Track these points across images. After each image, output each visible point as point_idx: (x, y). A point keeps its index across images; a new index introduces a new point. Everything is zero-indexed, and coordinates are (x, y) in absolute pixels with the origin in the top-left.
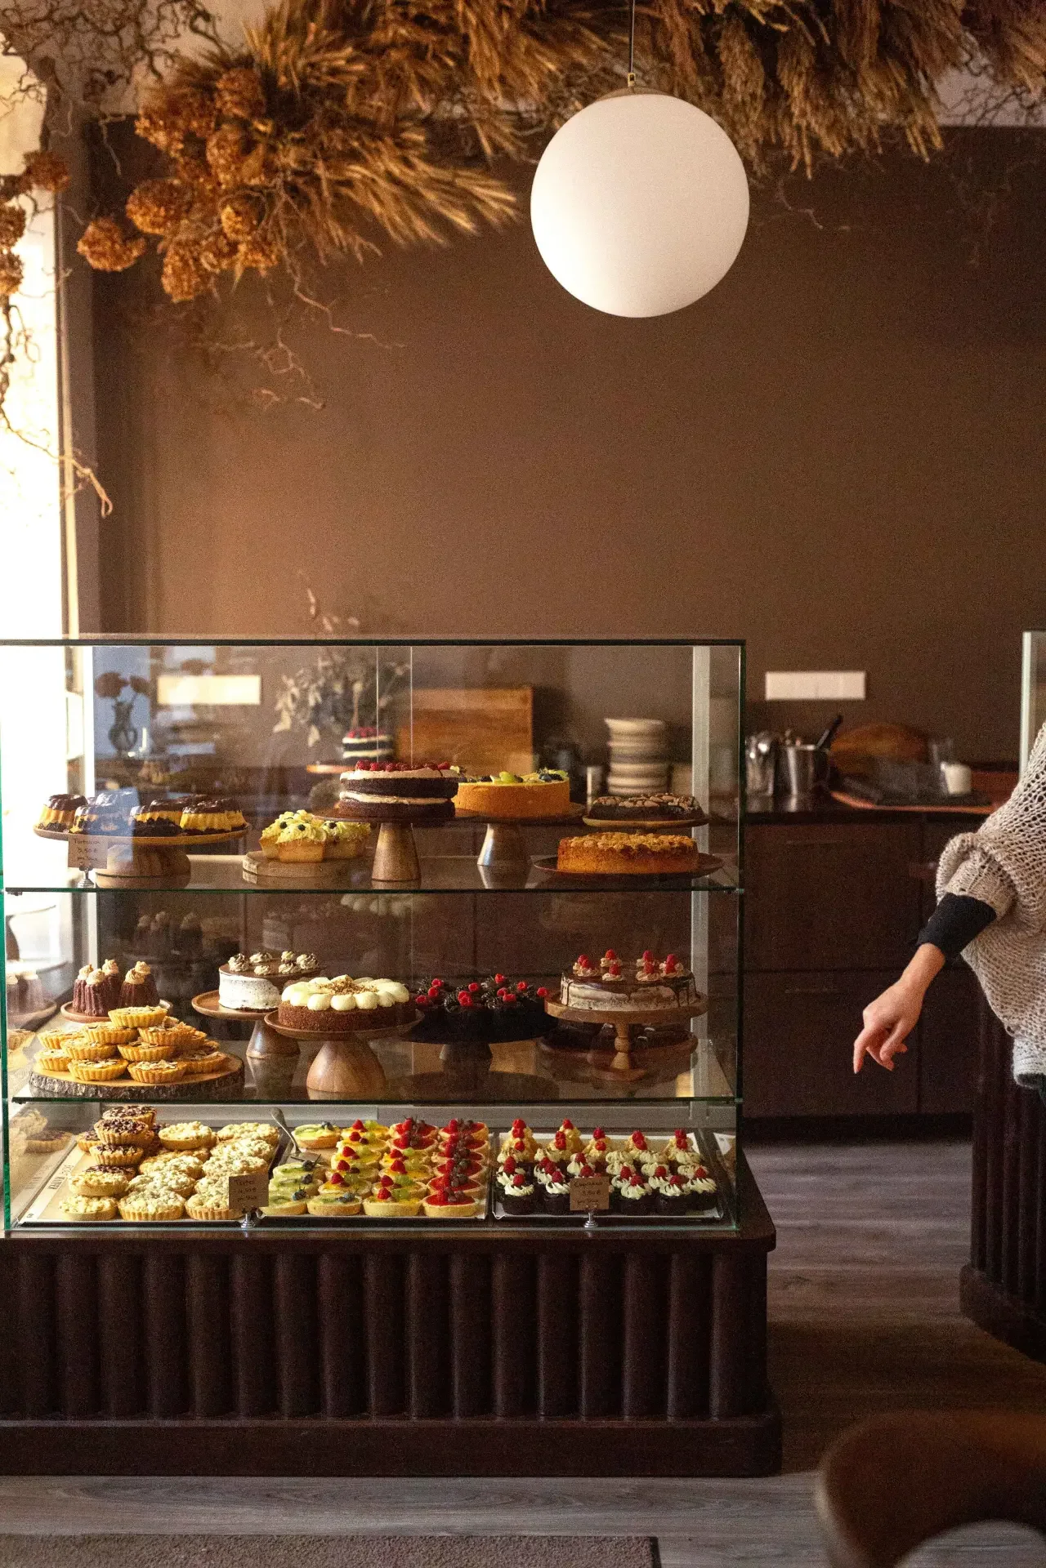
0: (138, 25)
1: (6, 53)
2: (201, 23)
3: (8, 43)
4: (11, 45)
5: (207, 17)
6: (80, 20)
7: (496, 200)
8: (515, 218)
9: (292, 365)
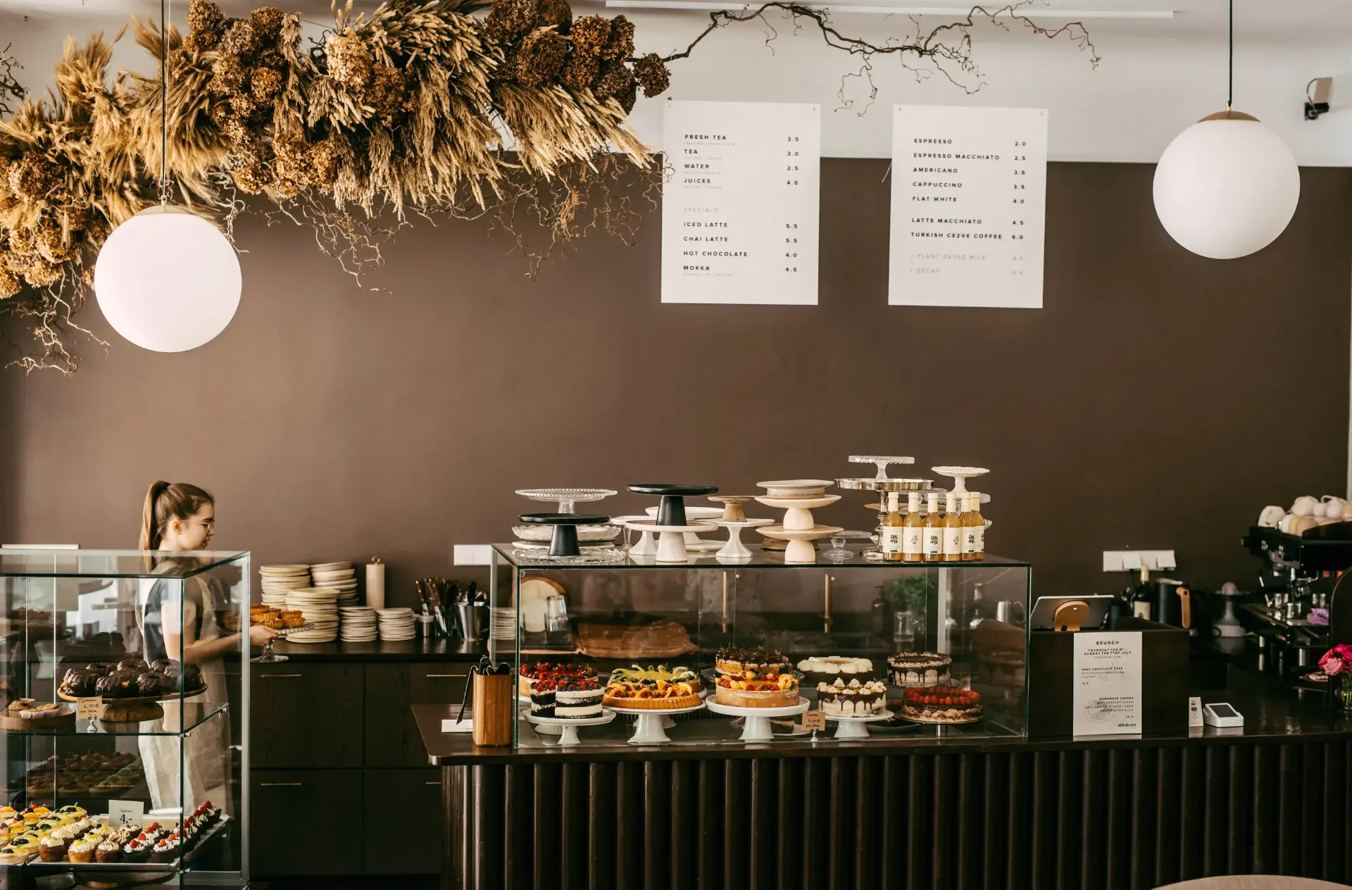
9: (53, 341)
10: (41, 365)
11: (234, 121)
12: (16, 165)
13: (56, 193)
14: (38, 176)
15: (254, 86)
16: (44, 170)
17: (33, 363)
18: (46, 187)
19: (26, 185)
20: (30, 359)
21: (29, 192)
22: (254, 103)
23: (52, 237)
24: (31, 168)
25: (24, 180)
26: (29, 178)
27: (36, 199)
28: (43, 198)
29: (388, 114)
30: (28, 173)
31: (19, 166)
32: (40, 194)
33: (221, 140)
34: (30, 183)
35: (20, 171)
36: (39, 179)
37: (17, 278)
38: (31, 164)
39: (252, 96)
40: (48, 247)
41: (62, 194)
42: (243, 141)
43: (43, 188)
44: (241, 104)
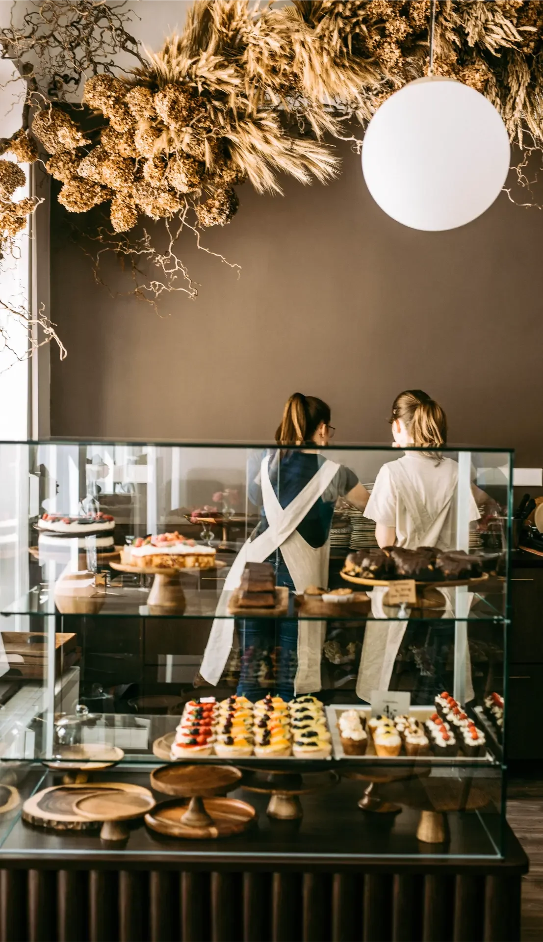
0: (88, 44)
1: (3, 57)
2: (129, 45)
3: (5, 51)
4: (7, 52)
5: (134, 41)
6: (52, 39)
7: (321, 161)
8: (332, 174)
9: (177, 267)
10: (169, 288)
11: (390, 44)
12: (161, 95)
13: (199, 121)
14: (183, 105)
15: (414, 8)
16: (188, 100)
17: (160, 286)
18: (190, 116)
19: (174, 113)
20: (157, 283)
21: (176, 119)
22: (411, 27)
23: (187, 167)
24: (177, 97)
25: (172, 108)
26: (176, 106)
27: (181, 126)
28: (187, 126)
29: (531, 41)
30: (175, 102)
31: (165, 96)
32: (186, 121)
33: (368, 67)
34: (176, 110)
35: (167, 99)
36: (184, 108)
37: (135, 212)
38: (177, 94)
39: (410, 19)
40: (183, 175)
41: (204, 122)
42: (397, 63)
43: (188, 116)
44: (399, 27)
